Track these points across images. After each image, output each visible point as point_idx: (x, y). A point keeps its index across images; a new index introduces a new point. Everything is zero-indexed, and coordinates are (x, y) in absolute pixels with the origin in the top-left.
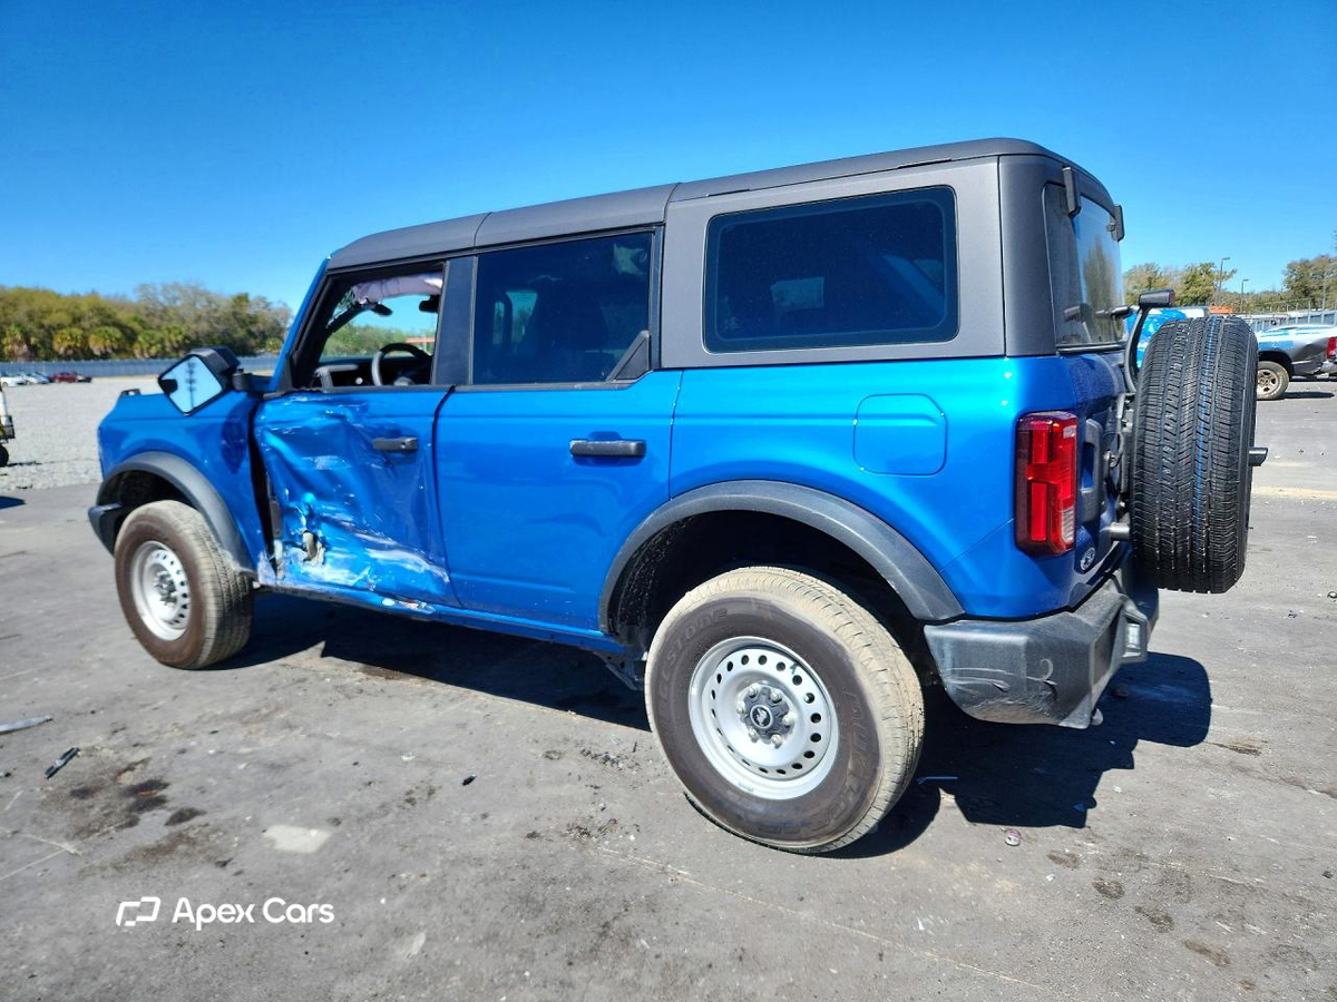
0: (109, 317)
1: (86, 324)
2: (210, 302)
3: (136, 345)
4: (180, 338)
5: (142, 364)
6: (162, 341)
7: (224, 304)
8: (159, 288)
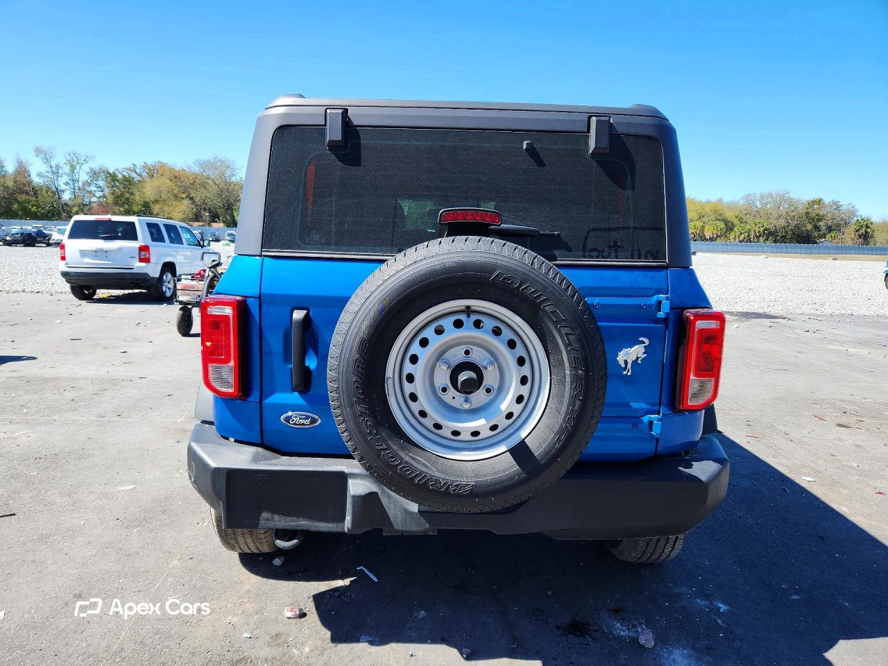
0: (721, 215)
1: (706, 219)
2: (790, 205)
3: (733, 233)
4: (761, 229)
5: (732, 245)
6: (749, 232)
7: (801, 207)
8: (758, 196)
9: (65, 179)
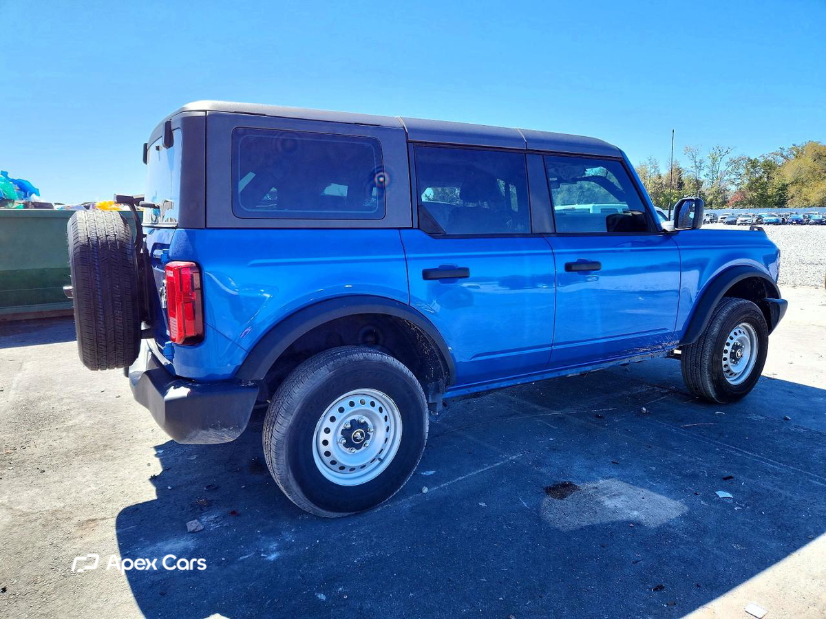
9: (706, 171)
